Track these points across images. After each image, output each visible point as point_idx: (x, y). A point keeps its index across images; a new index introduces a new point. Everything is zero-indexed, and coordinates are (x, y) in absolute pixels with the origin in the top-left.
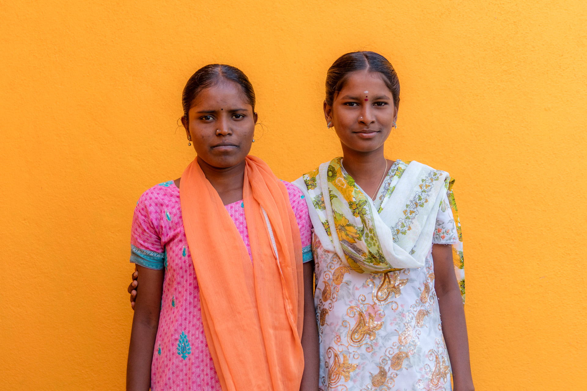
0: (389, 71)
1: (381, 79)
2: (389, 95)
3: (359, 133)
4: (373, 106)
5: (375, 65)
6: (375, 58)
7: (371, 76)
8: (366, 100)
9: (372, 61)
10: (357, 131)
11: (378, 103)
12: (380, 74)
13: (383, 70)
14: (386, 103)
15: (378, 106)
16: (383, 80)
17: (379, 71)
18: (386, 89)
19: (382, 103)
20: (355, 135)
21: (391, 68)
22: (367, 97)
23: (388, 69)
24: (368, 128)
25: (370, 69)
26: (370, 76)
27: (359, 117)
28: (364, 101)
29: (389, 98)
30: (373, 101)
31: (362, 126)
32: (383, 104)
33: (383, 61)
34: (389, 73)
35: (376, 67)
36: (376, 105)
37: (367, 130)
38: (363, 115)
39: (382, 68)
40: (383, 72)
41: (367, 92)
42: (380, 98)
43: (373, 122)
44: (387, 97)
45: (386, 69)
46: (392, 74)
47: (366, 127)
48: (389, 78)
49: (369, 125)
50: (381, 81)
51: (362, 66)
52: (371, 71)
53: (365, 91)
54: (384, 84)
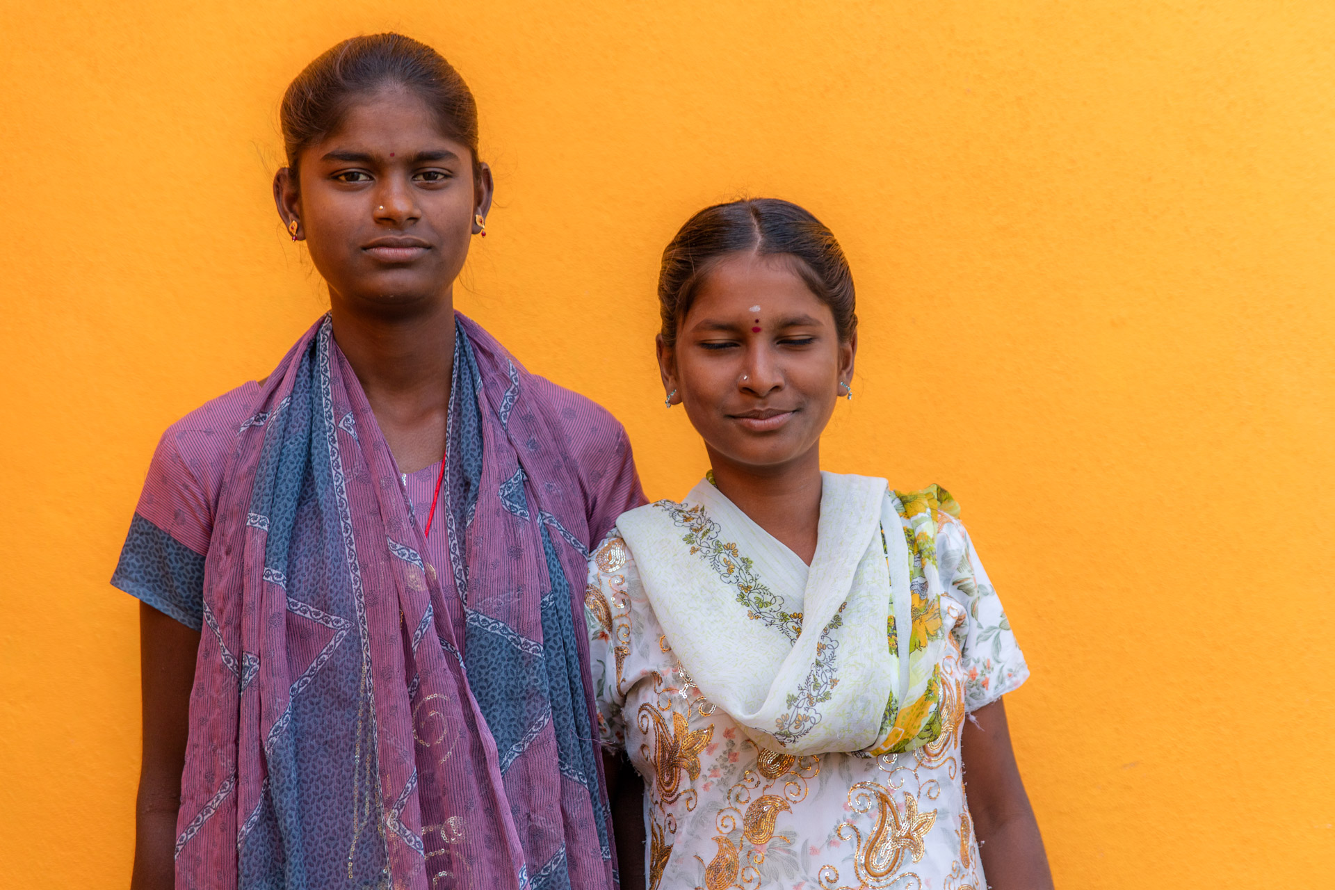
0: (816, 248)
1: (797, 271)
2: (823, 317)
3: (743, 417)
4: (775, 346)
5: (779, 235)
6: (778, 217)
7: (767, 265)
8: (756, 330)
9: (770, 225)
10: (738, 413)
12: (791, 259)
13: (800, 248)
14: (815, 338)
16: (800, 273)
17: (788, 252)
18: (811, 297)
20: (732, 424)
21: (824, 239)
22: (757, 321)
23: (813, 244)
24: (765, 404)
25: (764, 246)
26: (764, 264)
27: (738, 375)
28: (751, 334)
29: (817, 323)
30: (773, 332)
31: (748, 398)
33: (800, 224)
34: (819, 254)
35: (779, 241)
37: (762, 409)
38: (748, 369)
39: (798, 241)
40: (799, 254)
41: (756, 309)
42: (792, 323)
43: (777, 388)
44: (811, 319)
45: (810, 244)
46: (828, 257)
47: (760, 401)
48: (819, 267)
49: (768, 395)
50: (794, 278)
51: (743, 240)
52: (765, 253)
53: (752, 306)
54: (803, 286)
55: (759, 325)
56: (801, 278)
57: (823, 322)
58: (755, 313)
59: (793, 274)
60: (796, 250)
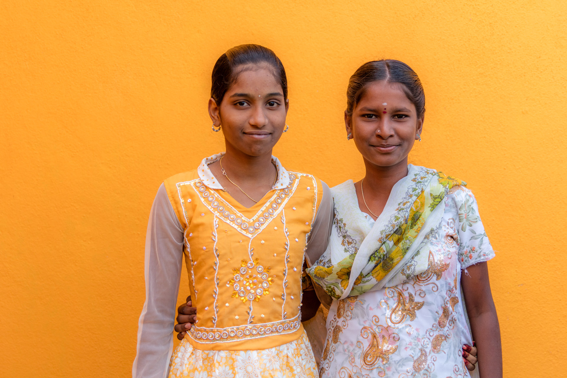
0: (410, 81)
2: (411, 109)
3: (377, 147)
4: (393, 118)
5: (396, 75)
6: (396, 68)
7: (391, 87)
9: (392, 71)
10: (375, 145)
11: (398, 115)
12: (400, 85)
13: (405, 81)
14: (407, 116)
15: (398, 119)
16: (404, 91)
17: (399, 82)
18: (407, 101)
19: (403, 115)
20: (372, 149)
21: (414, 78)
22: (385, 109)
23: (410, 80)
24: (386, 142)
25: (390, 79)
26: (389, 86)
27: (376, 130)
28: (383, 114)
29: (410, 111)
30: (392, 113)
31: (379, 139)
32: (404, 117)
33: (405, 71)
34: (411, 84)
35: (396, 77)
36: (396, 117)
37: (385, 144)
38: (380, 127)
39: (403, 78)
40: (404, 83)
41: (385, 104)
42: (400, 110)
43: (391, 136)
44: (407, 109)
45: (408, 79)
46: (415, 85)
47: (384, 141)
48: (412, 89)
49: (387, 139)
50: (401, 93)
51: (382, 76)
52: (390, 82)
53: (383, 103)
54: (404, 95)
55: (386, 111)
56: (404, 93)
57: (412, 111)
58: (385, 106)
59: (401, 91)
60: (403, 82)
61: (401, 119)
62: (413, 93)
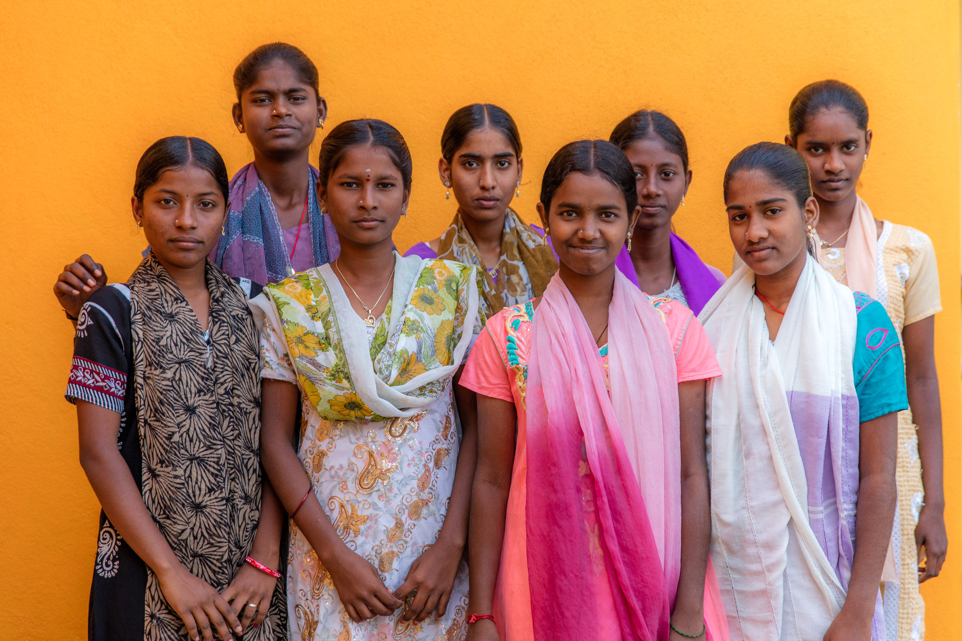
0: (397, 145)
1: (387, 154)
2: (397, 176)
3: (359, 221)
4: (377, 187)
5: (381, 137)
6: (380, 129)
7: (375, 151)
8: (368, 180)
9: (375, 132)
10: (357, 219)
11: (383, 184)
12: (385, 149)
13: (391, 144)
14: (393, 185)
15: (383, 188)
16: (389, 156)
17: (384, 146)
18: (393, 167)
19: (388, 184)
20: (354, 225)
21: (400, 141)
22: (368, 176)
23: (396, 143)
24: (369, 215)
25: (374, 141)
26: (373, 150)
27: (358, 201)
28: (366, 182)
29: (396, 179)
30: (376, 181)
31: (363, 212)
32: (389, 186)
33: (390, 132)
34: (398, 147)
35: (380, 140)
36: (381, 186)
37: (368, 217)
38: (363, 198)
39: (388, 141)
40: (389, 147)
41: (368, 170)
42: (385, 178)
43: (375, 208)
44: (393, 177)
45: (394, 142)
46: (402, 149)
47: (367, 214)
48: (398, 154)
49: (371, 211)
50: (387, 158)
51: (363, 139)
52: (374, 144)
53: (367, 169)
54: (390, 161)
55: (369, 178)
57: (398, 178)
58: (368, 173)
59: (386, 156)
60: (388, 145)
61: (387, 189)
62: (400, 158)
